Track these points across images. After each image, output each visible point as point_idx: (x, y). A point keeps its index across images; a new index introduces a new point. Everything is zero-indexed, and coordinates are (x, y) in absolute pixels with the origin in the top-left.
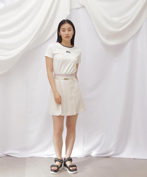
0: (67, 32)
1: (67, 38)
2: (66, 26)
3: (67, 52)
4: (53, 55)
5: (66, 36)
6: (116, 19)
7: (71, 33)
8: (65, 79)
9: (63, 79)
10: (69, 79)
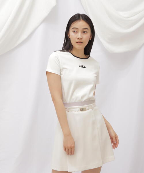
0: (79, 35)
1: (79, 45)
2: (81, 24)
3: (81, 66)
4: (61, 70)
5: (78, 41)
6: (123, 14)
7: (86, 37)
8: (82, 110)
9: (79, 109)
10: (87, 108)
